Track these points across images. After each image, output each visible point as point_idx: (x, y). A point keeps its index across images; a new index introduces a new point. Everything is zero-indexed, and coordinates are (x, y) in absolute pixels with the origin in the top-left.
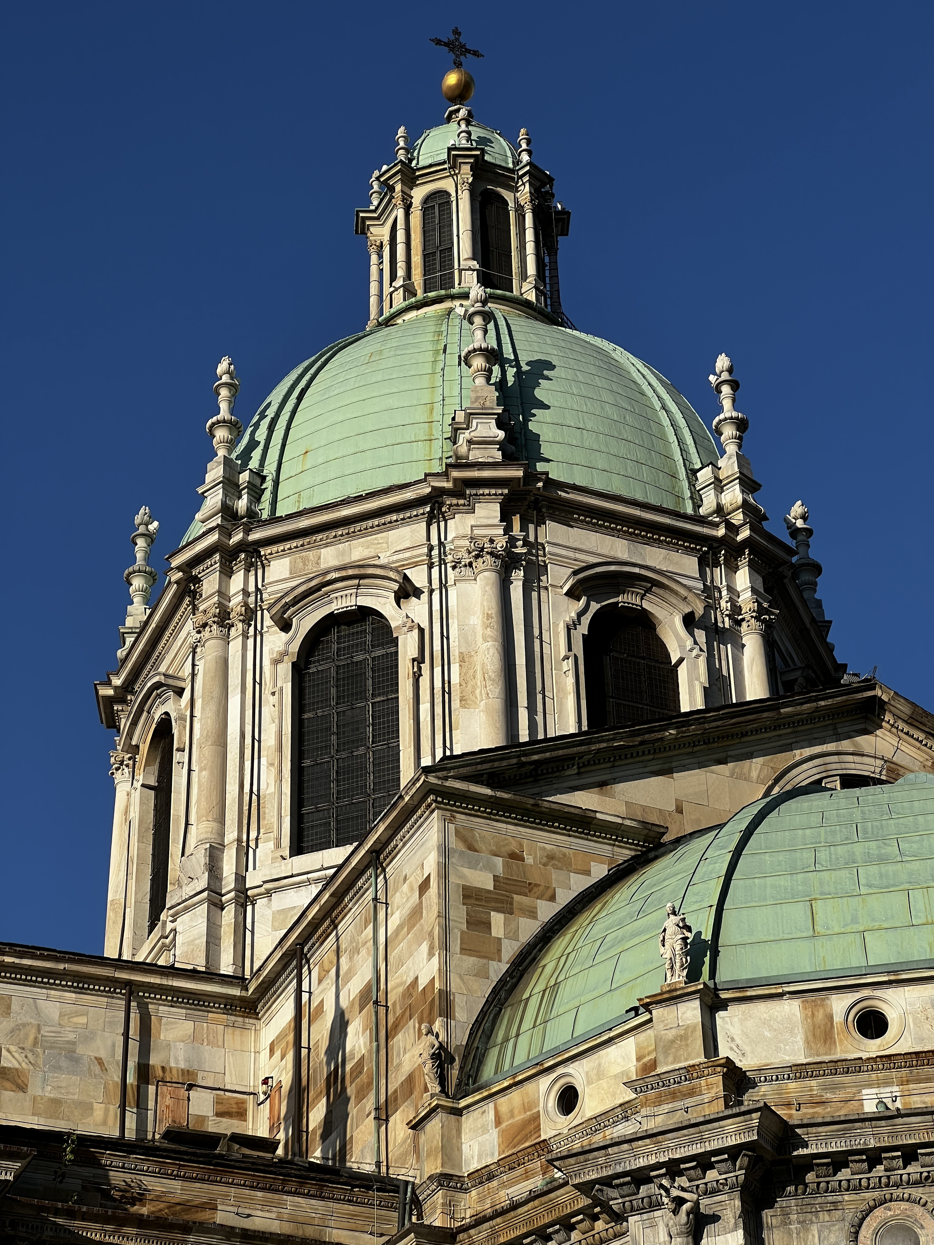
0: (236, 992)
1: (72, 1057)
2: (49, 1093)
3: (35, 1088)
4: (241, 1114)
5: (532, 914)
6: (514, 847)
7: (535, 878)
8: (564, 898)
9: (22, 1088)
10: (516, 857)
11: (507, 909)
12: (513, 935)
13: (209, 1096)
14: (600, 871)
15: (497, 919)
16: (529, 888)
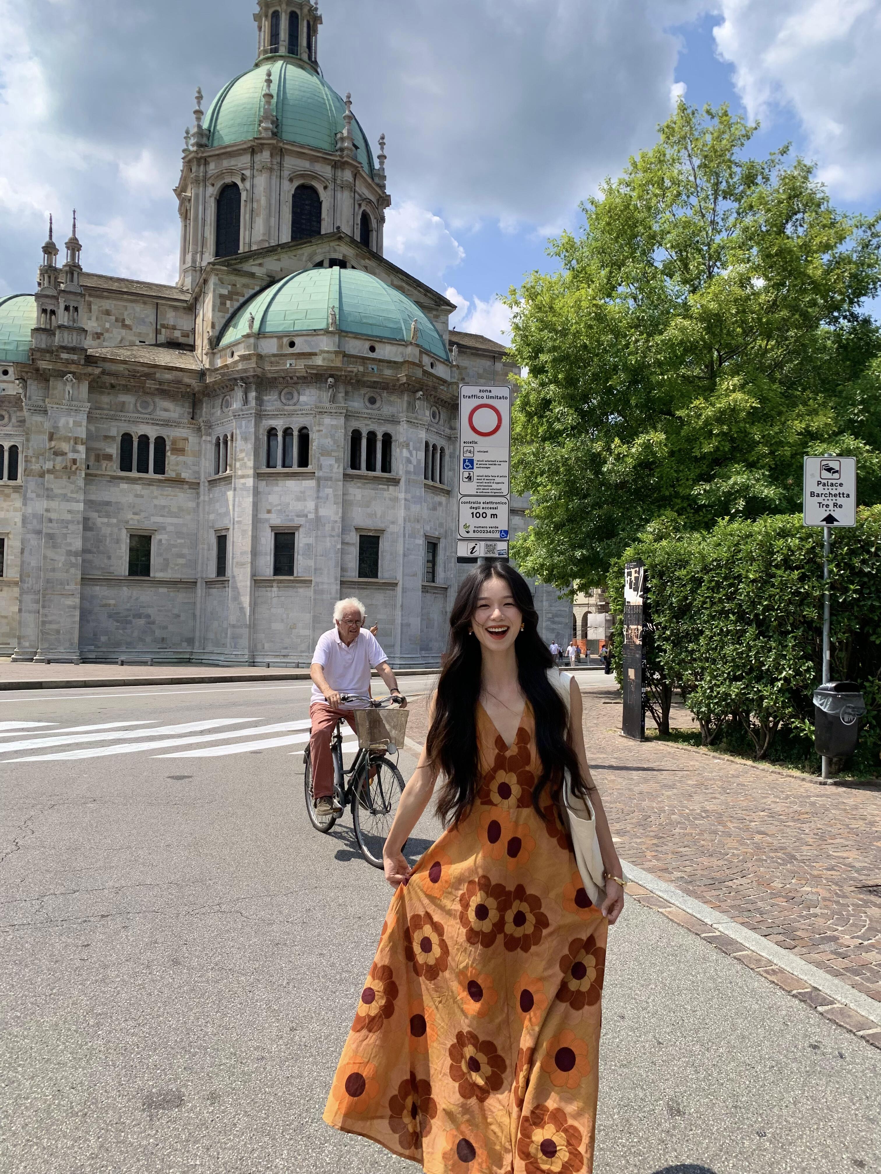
0: (185, 305)
1: (144, 322)
2: (138, 331)
3: (134, 330)
4: (188, 336)
5: (238, 301)
6: (234, 282)
7: (239, 291)
8: (247, 296)
9: (131, 329)
10: (235, 285)
11: (231, 299)
12: (232, 306)
13: (179, 332)
14: (257, 288)
15: (228, 303)
16: (237, 294)
